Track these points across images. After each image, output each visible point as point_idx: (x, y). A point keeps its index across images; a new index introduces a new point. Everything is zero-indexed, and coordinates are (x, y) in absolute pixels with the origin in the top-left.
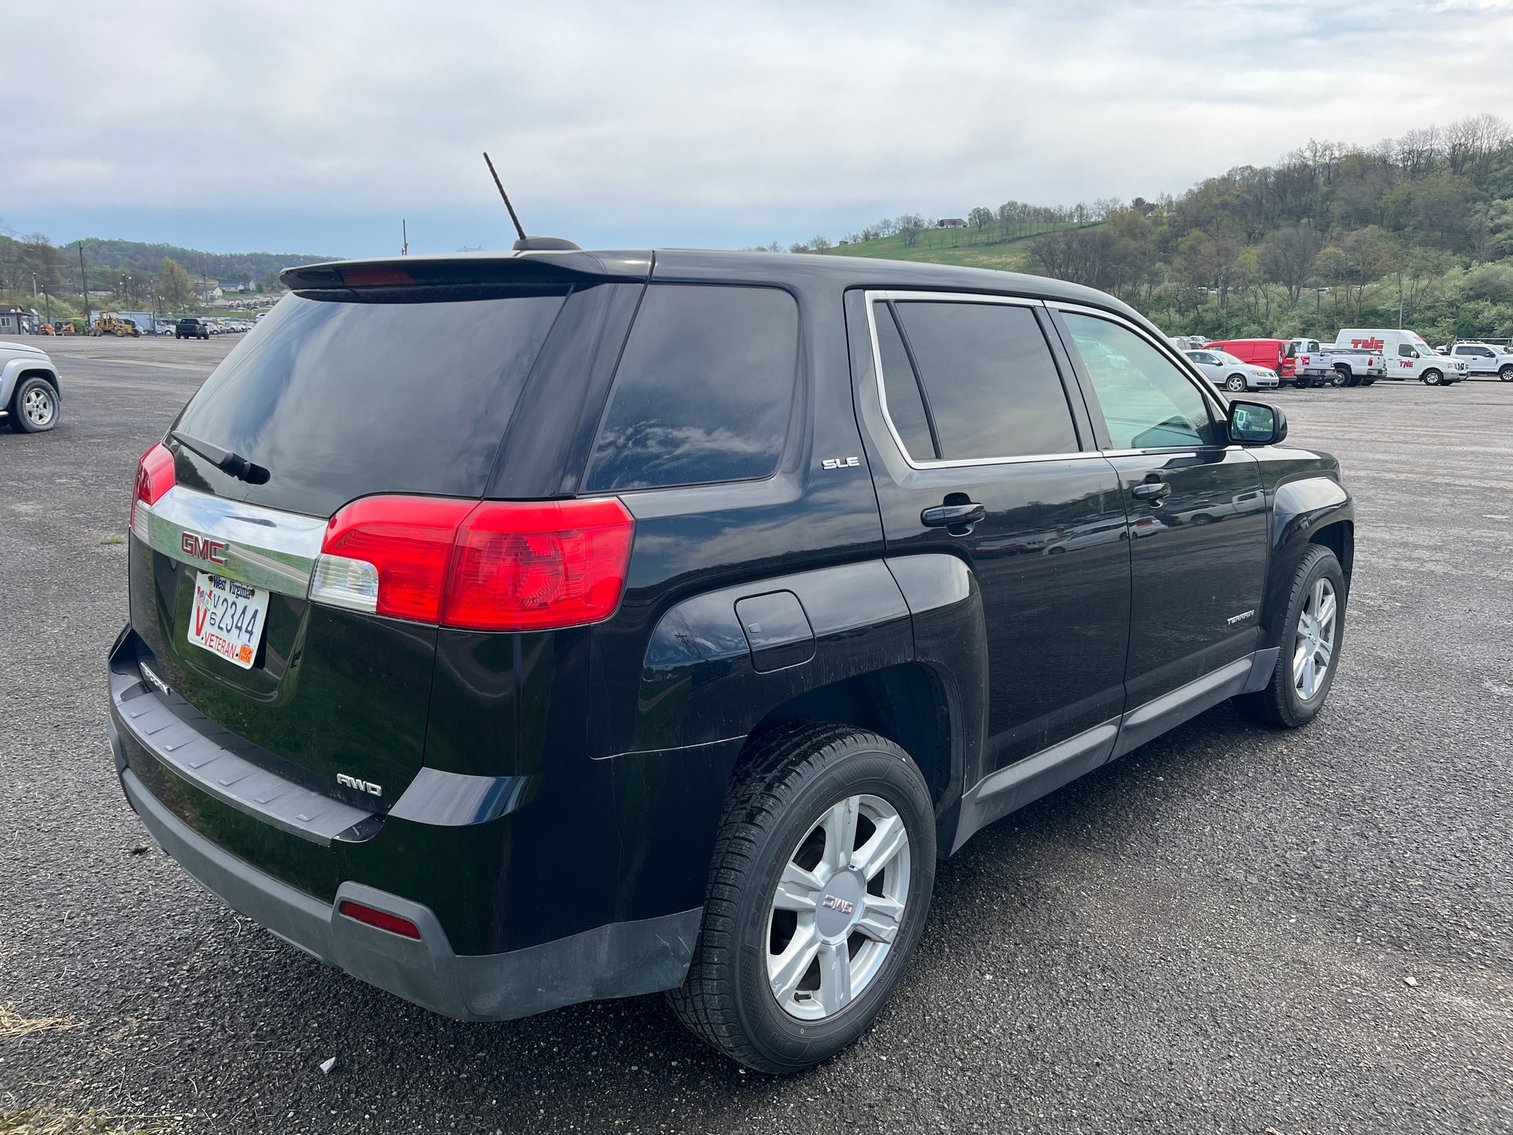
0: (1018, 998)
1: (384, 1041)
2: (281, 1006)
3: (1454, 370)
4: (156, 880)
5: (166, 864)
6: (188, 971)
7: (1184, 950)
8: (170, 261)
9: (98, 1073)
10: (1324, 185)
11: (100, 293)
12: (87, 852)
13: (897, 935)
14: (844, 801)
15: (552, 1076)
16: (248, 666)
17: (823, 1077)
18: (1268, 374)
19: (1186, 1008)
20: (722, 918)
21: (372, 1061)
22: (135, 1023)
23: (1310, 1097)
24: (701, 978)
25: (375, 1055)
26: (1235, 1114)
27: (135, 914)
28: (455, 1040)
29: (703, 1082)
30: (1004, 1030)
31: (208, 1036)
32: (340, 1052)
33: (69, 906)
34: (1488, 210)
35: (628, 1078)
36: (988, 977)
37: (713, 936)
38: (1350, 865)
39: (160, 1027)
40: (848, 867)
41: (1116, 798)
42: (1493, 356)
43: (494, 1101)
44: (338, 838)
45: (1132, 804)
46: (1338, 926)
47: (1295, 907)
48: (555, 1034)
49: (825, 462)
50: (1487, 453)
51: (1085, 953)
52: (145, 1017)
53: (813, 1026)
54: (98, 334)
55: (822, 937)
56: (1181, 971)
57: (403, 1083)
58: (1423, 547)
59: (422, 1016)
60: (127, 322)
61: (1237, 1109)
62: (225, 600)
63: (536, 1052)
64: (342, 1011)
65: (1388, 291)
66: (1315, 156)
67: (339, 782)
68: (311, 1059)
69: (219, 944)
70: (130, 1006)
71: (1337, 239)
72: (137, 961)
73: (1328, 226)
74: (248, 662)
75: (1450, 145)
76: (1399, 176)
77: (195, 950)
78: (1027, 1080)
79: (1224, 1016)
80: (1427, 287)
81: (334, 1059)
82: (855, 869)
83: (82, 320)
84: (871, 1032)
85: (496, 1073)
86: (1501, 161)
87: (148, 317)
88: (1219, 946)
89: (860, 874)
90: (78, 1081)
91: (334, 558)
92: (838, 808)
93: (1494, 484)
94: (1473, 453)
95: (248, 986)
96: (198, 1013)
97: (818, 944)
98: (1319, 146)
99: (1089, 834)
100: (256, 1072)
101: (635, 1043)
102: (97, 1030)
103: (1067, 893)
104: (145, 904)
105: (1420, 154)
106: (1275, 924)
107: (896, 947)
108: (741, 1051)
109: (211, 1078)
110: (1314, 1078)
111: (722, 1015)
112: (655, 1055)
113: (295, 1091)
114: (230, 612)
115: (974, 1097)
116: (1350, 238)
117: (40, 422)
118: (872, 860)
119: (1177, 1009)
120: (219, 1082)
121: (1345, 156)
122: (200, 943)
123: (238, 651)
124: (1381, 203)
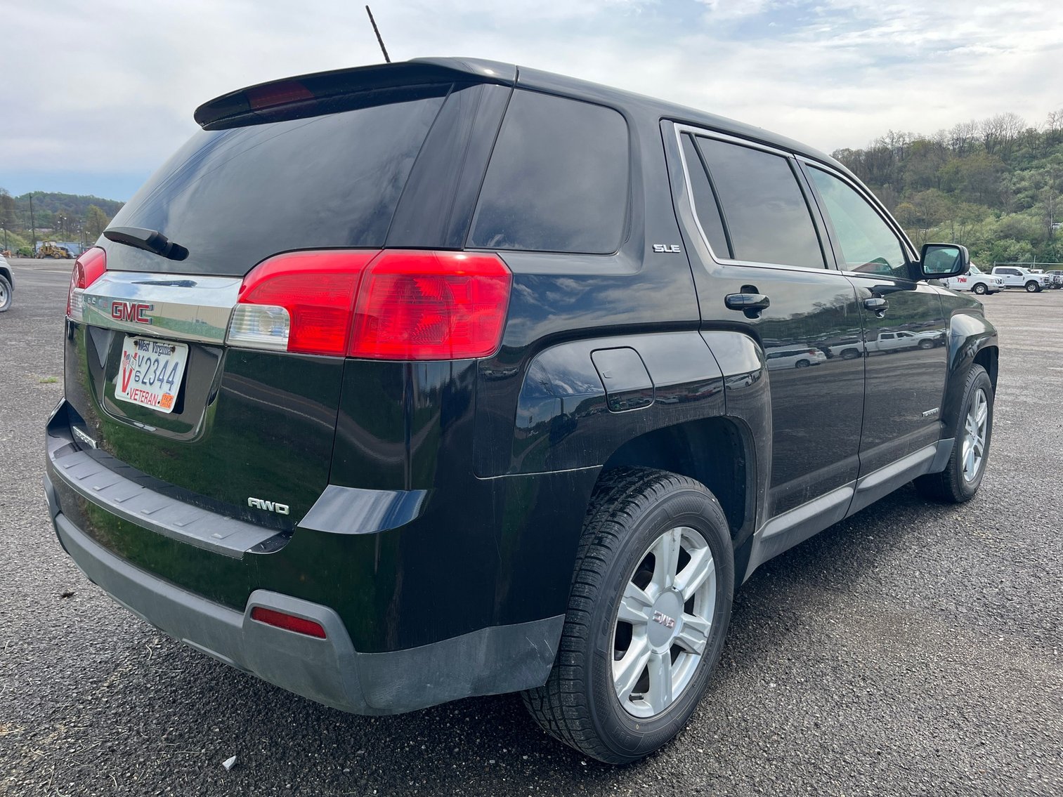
0: (801, 701)
1: (276, 742)
2: (188, 715)
3: (995, 284)
4: (80, 616)
5: (89, 605)
6: (108, 687)
7: (923, 663)
8: (95, 207)
9: (30, 771)
10: (899, 161)
11: (43, 230)
12: (25, 596)
13: (705, 648)
14: (670, 532)
15: (422, 769)
16: (169, 411)
17: (653, 767)
19: (937, 707)
20: (578, 626)
21: (267, 759)
22: (63, 729)
23: (1055, 774)
24: (559, 679)
25: (269, 754)
26: (999, 790)
27: (64, 643)
28: (337, 740)
29: (552, 773)
30: (795, 727)
31: (126, 739)
32: (240, 752)
33: (9, 637)
34: (1012, 178)
35: (487, 769)
36: (772, 685)
37: (571, 642)
38: (1033, 597)
39: (84, 732)
40: (672, 588)
41: (841, 552)
42: (1021, 275)
43: (375, 791)
44: (250, 551)
45: (854, 556)
46: (1037, 642)
47: (1001, 630)
48: (422, 734)
49: (655, 246)
50: (1036, 331)
51: (846, 666)
52: (72, 725)
53: (645, 722)
54: (42, 257)
55: (652, 647)
56: (926, 679)
57: (295, 777)
58: (1013, 387)
59: (308, 722)
60: (63, 249)
61: (1000, 785)
62: (149, 359)
63: (407, 749)
64: (239, 718)
66: (892, 141)
67: (250, 504)
68: (214, 759)
69: (134, 665)
70: (59, 716)
71: (909, 198)
72: (65, 680)
73: (902, 189)
74: (169, 407)
75: (985, 134)
76: (951, 155)
77: (113, 671)
78: (825, 767)
79: (969, 712)
80: (971, 230)
81: (235, 757)
82: (676, 590)
83: (30, 248)
84: (686, 730)
85: (374, 767)
86: (1020, 145)
87: (77, 245)
88: (950, 659)
89: (680, 594)
90: (12, 779)
91: (248, 307)
92: (666, 537)
93: (1048, 349)
94: (1026, 331)
95: (159, 699)
96: (117, 721)
97: (649, 653)
98: (895, 135)
99: (825, 577)
100: (168, 769)
101: (490, 741)
102: (31, 736)
103: (819, 621)
104: (72, 635)
105: (964, 140)
106: (989, 642)
107: (705, 658)
108: (590, 744)
109: (129, 774)
110: (1054, 759)
111: (577, 711)
112: (508, 750)
113: (202, 785)
114: (153, 368)
115: (783, 782)
116: (918, 197)
118: (689, 584)
119: (930, 708)
120: (136, 778)
121: (913, 142)
122: (118, 665)
123: (160, 399)
124: (938, 174)
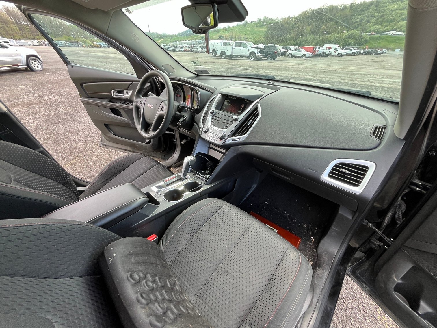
18: (310, 54)
65: (332, 36)
117: (38, 69)
